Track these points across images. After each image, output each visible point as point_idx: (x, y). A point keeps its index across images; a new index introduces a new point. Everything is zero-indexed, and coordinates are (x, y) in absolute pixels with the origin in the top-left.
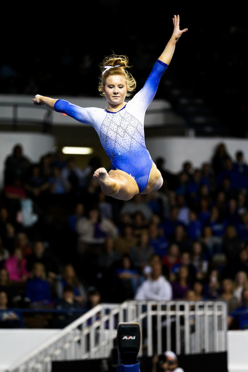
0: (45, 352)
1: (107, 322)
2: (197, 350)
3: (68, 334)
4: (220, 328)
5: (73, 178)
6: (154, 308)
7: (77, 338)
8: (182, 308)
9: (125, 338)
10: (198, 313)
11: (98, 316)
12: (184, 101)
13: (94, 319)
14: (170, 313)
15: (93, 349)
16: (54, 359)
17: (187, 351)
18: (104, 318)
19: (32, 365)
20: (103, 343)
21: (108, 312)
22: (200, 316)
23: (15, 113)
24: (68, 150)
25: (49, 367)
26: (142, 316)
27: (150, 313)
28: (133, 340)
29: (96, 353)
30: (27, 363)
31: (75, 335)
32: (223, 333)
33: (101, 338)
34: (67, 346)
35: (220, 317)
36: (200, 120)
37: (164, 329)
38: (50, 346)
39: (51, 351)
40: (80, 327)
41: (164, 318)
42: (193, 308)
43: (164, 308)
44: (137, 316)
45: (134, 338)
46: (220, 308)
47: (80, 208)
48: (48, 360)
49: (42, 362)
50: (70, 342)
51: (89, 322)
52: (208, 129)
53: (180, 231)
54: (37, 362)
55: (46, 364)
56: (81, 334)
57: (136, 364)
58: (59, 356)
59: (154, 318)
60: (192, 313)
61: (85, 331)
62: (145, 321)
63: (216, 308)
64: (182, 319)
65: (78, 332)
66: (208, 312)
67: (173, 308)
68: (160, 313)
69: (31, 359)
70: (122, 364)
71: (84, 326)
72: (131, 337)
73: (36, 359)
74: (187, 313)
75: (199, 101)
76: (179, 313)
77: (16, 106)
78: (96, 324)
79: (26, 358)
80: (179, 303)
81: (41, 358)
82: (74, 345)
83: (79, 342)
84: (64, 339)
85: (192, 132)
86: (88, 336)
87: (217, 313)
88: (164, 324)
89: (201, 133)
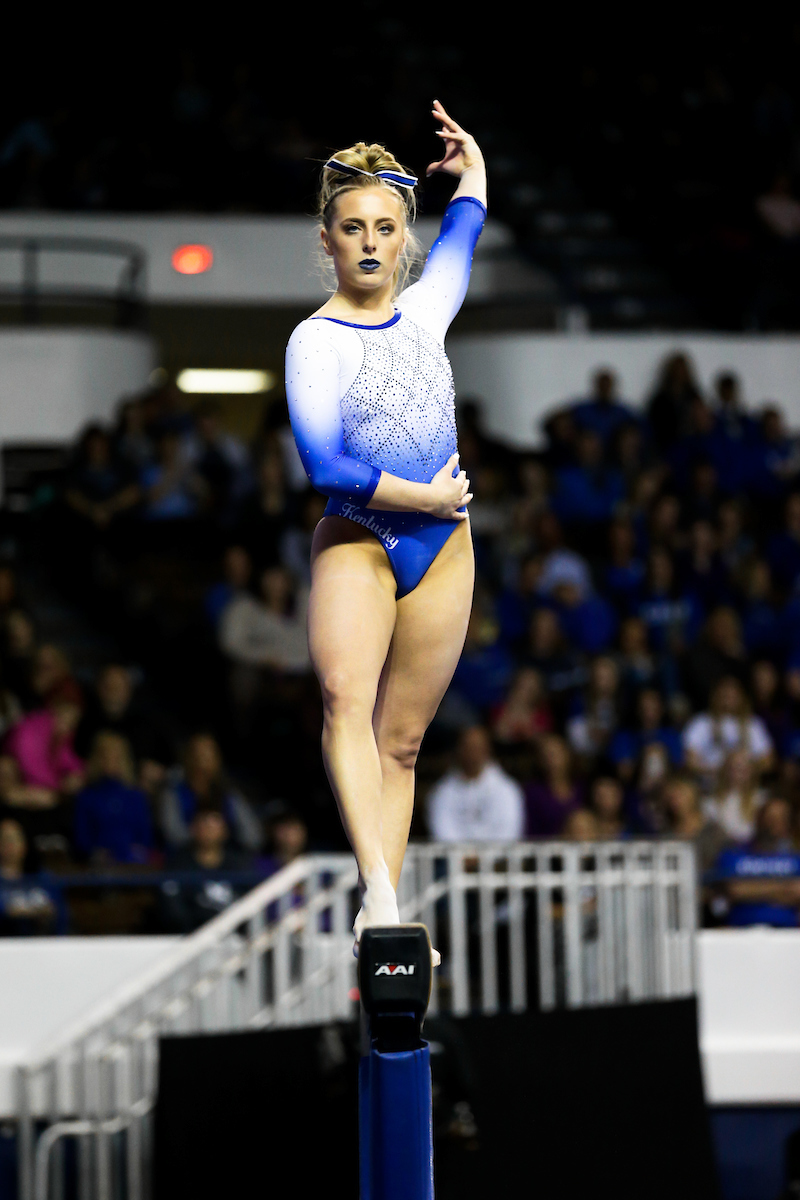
0: (135, 1009)
1: (326, 916)
2: (606, 994)
3: (207, 952)
4: (676, 924)
5: (213, 466)
6: (472, 867)
7: (233, 965)
8: (557, 865)
9: (384, 969)
10: (608, 877)
11: (298, 896)
12: (551, 222)
13: (285, 904)
14: (518, 881)
15: (285, 996)
16: (166, 1029)
17: (576, 996)
18: (318, 900)
19: (96, 1048)
20: (313, 977)
21: (327, 880)
22: (614, 889)
23: (30, 267)
24: (197, 381)
25: (151, 1054)
26: (433, 892)
27: (459, 882)
28: (408, 975)
29: (293, 1008)
30: (80, 1044)
31: (227, 955)
32: (683, 939)
33: (309, 963)
34: (204, 988)
35: (674, 891)
36: (602, 279)
37: (502, 931)
38: (153, 990)
39: (154, 1005)
40: (243, 930)
41: (501, 896)
42: (589, 865)
43: (501, 866)
44: (418, 889)
45: (411, 969)
46: (673, 862)
47: (238, 562)
48: (146, 1032)
49: (129, 1041)
50: (215, 975)
51: (272, 913)
52: (629, 308)
53: (546, 626)
54: (114, 1038)
55: (141, 1045)
56: (247, 950)
57: (418, 1051)
58: (180, 1019)
59: (472, 897)
60: (588, 879)
61: (260, 942)
62: (442, 906)
63: (661, 863)
64: (558, 896)
65: (236, 944)
66: (636, 876)
67: (530, 866)
68: (490, 882)
69: (93, 1032)
70: (376, 1052)
71: (257, 927)
72: (401, 969)
73: (108, 1030)
74: (572, 880)
75: (599, 222)
76: (546, 881)
77: (32, 246)
78: (291, 920)
79: (77, 1029)
80: (546, 850)
81: (124, 1027)
82: (226, 986)
83: (241, 975)
84: (193, 969)
85: (576, 318)
86: (268, 957)
87: (664, 878)
88: (503, 914)
89: (606, 320)
